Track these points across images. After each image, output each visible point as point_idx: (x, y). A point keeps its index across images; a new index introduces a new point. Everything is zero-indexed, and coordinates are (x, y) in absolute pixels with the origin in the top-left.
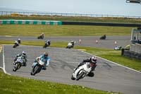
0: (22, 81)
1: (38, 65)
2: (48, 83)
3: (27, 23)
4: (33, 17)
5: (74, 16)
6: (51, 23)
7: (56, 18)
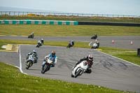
0: (39, 80)
1: (47, 63)
2: (65, 83)
3: (44, 23)
4: (49, 17)
5: (90, 16)
6: (68, 24)
7: (73, 18)
